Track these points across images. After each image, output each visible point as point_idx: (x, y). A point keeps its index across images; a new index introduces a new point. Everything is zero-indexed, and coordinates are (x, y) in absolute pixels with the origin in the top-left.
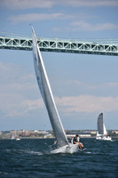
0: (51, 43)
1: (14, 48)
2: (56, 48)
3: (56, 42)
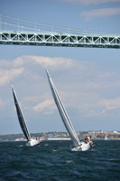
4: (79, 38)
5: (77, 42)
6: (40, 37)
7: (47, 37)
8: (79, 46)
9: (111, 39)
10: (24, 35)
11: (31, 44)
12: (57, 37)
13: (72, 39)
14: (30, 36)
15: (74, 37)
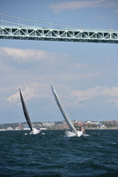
0: (106, 34)
1: (68, 40)
2: (111, 39)
3: (110, 33)
4: (61, 33)
5: (59, 37)
6: (23, 31)
7: (30, 31)
8: (60, 40)
9: (91, 34)
10: (8, 30)
11: (15, 38)
12: (40, 31)
13: (54, 33)
14: (14, 30)
15: (56, 32)
